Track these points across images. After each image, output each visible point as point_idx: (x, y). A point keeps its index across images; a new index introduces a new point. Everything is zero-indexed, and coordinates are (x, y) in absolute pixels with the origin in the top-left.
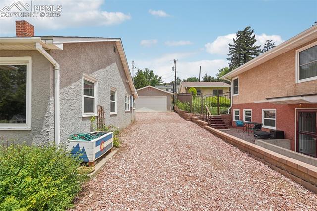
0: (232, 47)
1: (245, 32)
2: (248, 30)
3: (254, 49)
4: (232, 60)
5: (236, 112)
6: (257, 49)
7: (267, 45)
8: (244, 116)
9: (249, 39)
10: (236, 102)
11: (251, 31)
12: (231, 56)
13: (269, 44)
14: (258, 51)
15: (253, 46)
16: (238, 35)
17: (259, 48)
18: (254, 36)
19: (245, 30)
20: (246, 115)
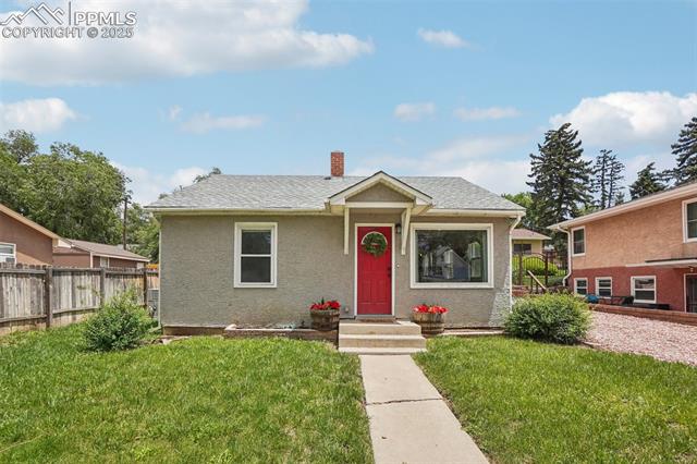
0: (537, 161)
1: (561, 132)
2: (567, 130)
3: (580, 166)
4: (536, 185)
5: (579, 282)
6: (586, 167)
7: (602, 160)
8: (597, 288)
9: (569, 148)
10: (580, 266)
11: (574, 132)
12: (535, 178)
13: (605, 157)
14: (589, 171)
15: (578, 161)
16: (547, 139)
17: (590, 166)
18: (580, 143)
19: (562, 128)
20: (600, 285)
